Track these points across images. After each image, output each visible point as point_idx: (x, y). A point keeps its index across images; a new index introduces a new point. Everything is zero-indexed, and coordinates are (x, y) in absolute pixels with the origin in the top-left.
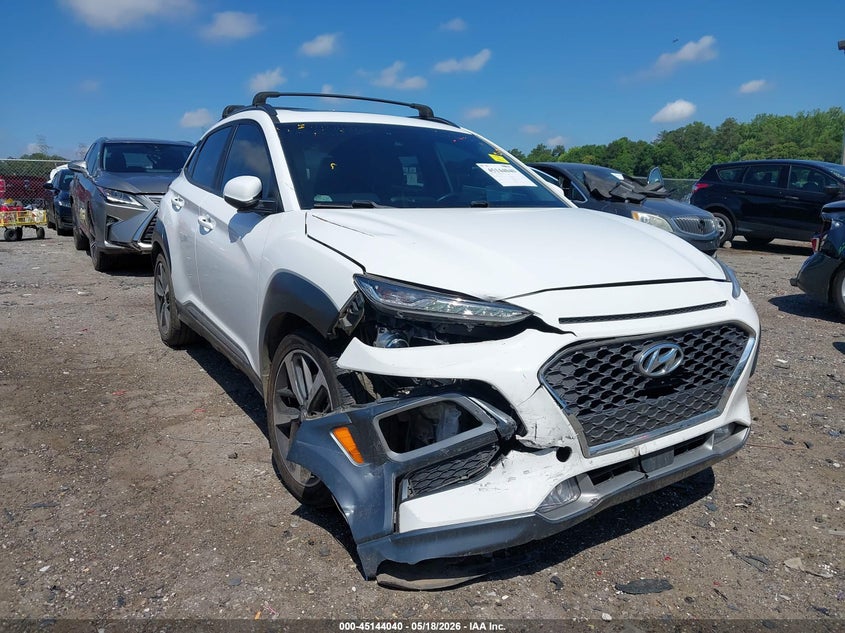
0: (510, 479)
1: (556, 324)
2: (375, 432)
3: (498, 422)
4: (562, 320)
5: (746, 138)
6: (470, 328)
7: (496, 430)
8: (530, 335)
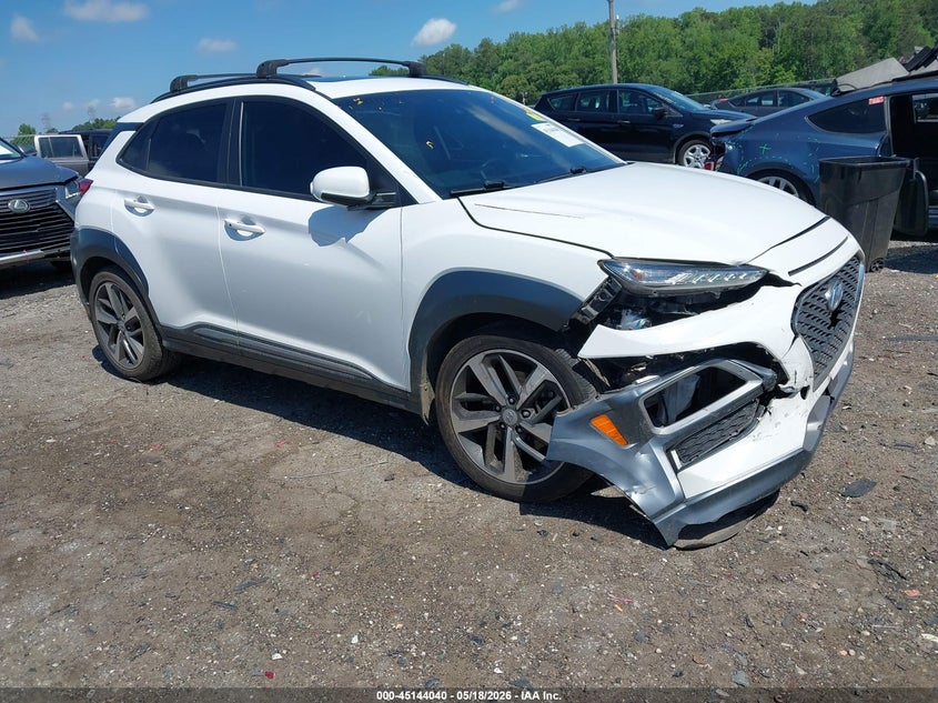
0: (776, 425)
1: (785, 277)
2: (641, 413)
3: (761, 376)
4: (791, 273)
5: (504, 59)
6: (718, 295)
7: (762, 385)
8: (766, 291)
